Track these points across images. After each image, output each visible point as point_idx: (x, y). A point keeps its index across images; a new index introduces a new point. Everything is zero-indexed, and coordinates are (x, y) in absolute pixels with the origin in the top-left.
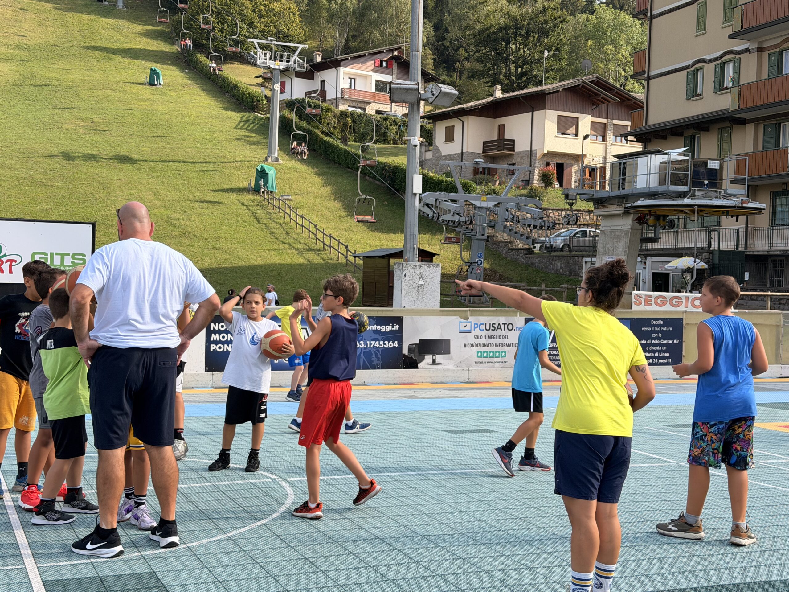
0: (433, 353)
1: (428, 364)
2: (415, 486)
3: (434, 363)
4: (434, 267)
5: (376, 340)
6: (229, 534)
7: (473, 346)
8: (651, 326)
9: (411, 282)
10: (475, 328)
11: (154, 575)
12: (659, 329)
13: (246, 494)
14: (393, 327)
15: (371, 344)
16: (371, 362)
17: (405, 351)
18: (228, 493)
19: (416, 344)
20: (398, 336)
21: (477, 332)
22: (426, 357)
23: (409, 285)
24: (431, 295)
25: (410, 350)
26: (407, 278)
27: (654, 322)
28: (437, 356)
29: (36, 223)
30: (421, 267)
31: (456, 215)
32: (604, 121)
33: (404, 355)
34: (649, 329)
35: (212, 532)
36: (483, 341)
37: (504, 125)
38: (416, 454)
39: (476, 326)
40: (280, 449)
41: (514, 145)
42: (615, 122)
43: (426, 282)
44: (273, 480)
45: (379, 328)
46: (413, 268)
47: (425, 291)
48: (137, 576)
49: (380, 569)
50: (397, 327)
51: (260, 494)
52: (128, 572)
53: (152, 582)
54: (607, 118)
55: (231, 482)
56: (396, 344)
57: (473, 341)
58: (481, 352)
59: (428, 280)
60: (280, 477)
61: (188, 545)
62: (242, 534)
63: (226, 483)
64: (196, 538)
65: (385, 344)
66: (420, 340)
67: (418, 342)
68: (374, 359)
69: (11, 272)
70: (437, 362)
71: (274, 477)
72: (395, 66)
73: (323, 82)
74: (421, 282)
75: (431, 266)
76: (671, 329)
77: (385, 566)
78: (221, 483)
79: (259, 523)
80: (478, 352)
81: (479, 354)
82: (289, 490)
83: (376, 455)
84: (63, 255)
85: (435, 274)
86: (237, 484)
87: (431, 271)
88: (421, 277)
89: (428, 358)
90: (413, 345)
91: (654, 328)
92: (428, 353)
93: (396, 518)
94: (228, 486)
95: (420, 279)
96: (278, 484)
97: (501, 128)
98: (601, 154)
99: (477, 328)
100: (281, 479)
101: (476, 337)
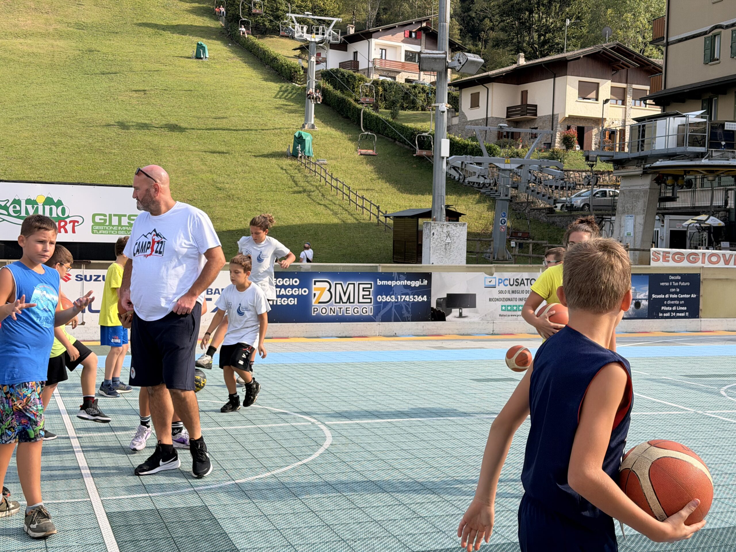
0: (460, 307)
1: (455, 317)
2: (444, 430)
3: (461, 316)
4: (460, 226)
5: (406, 294)
6: (273, 473)
7: (498, 300)
8: (669, 281)
9: (439, 240)
10: (499, 283)
11: (206, 508)
12: (677, 284)
13: (287, 436)
14: (422, 282)
15: (401, 298)
16: (401, 315)
17: (434, 305)
18: (271, 435)
19: (444, 299)
20: (426, 291)
21: (502, 287)
22: (453, 310)
23: (437, 243)
24: (457, 252)
25: (438, 304)
26: (435, 236)
27: (673, 278)
28: (463, 309)
29: (96, 187)
30: (448, 226)
31: (480, 177)
32: (624, 85)
33: (432, 308)
34: (667, 284)
35: (257, 470)
36: (507, 296)
37: (527, 91)
38: (445, 401)
39: (500, 281)
40: (318, 395)
41: (536, 110)
42: (635, 86)
43: (453, 240)
44: (313, 423)
45: (409, 283)
46: (441, 227)
47: (452, 249)
48: (191, 509)
49: (413, 507)
50: (425, 282)
51: (301, 436)
52: (182, 506)
53: (204, 515)
54: (627, 83)
55: (274, 425)
56: (425, 298)
57: (497, 296)
58: (505, 306)
59: (455, 238)
60: (319, 421)
61: (237, 481)
62: (285, 472)
63: (270, 425)
64: (244, 476)
65: (414, 298)
66: (448, 295)
67: (445, 296)
68: (404, 312)
69: (74, 232)
70: (463, 315)
71: (313, 420)
72: (423, 37)
73: (356, 53)
74: (448, 240)
75: (458, 225)
76: (688, 284)
77: (417, 504)
78: (266, 426)
79: (300, 463)
80: (502, 306)
81: (504, 308)
82: (328, 433)
83: (407, 401)
84: (120, 216)
85: (462, 232)
86: (280, 427)
87: (458, 230)
88: (448, 235)
89: (455, 312)
90: (440, 299)
91: (672, 283)
92: (455, 307)
93: (427, 460)
94: (272, 428)
95: (447, 237)
96: (317, 427)
97: (524, 94)
98: (621, 117)
99: (501, 283)
100: (320, 423)
101: (501, 292)
